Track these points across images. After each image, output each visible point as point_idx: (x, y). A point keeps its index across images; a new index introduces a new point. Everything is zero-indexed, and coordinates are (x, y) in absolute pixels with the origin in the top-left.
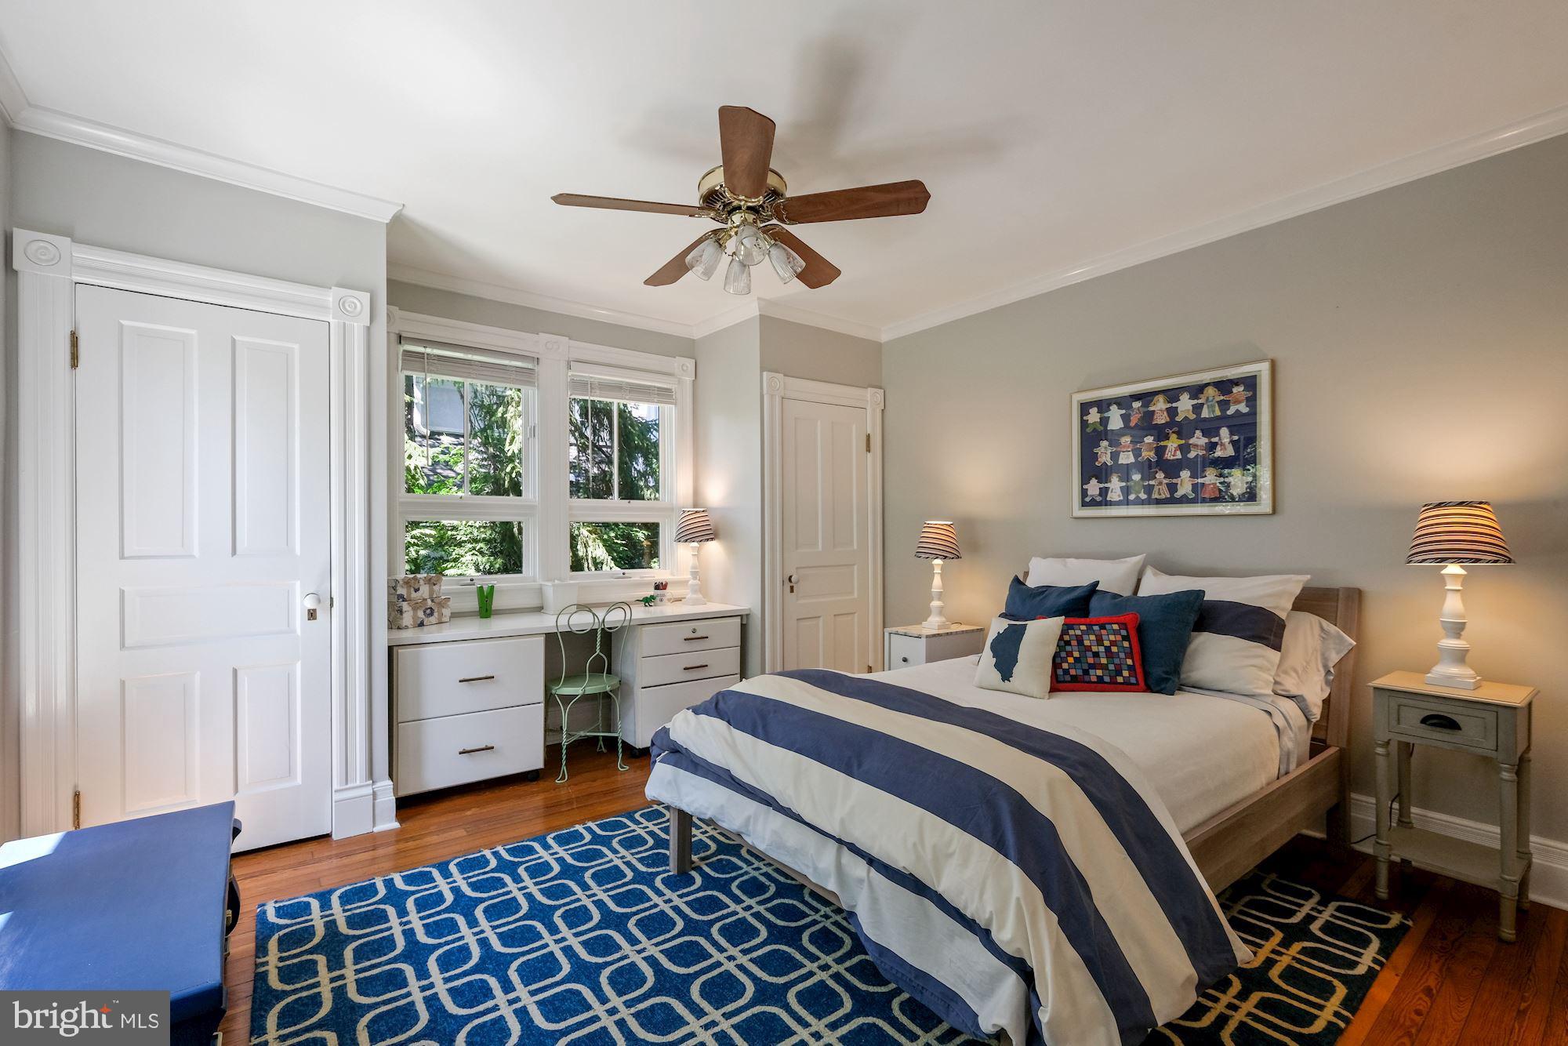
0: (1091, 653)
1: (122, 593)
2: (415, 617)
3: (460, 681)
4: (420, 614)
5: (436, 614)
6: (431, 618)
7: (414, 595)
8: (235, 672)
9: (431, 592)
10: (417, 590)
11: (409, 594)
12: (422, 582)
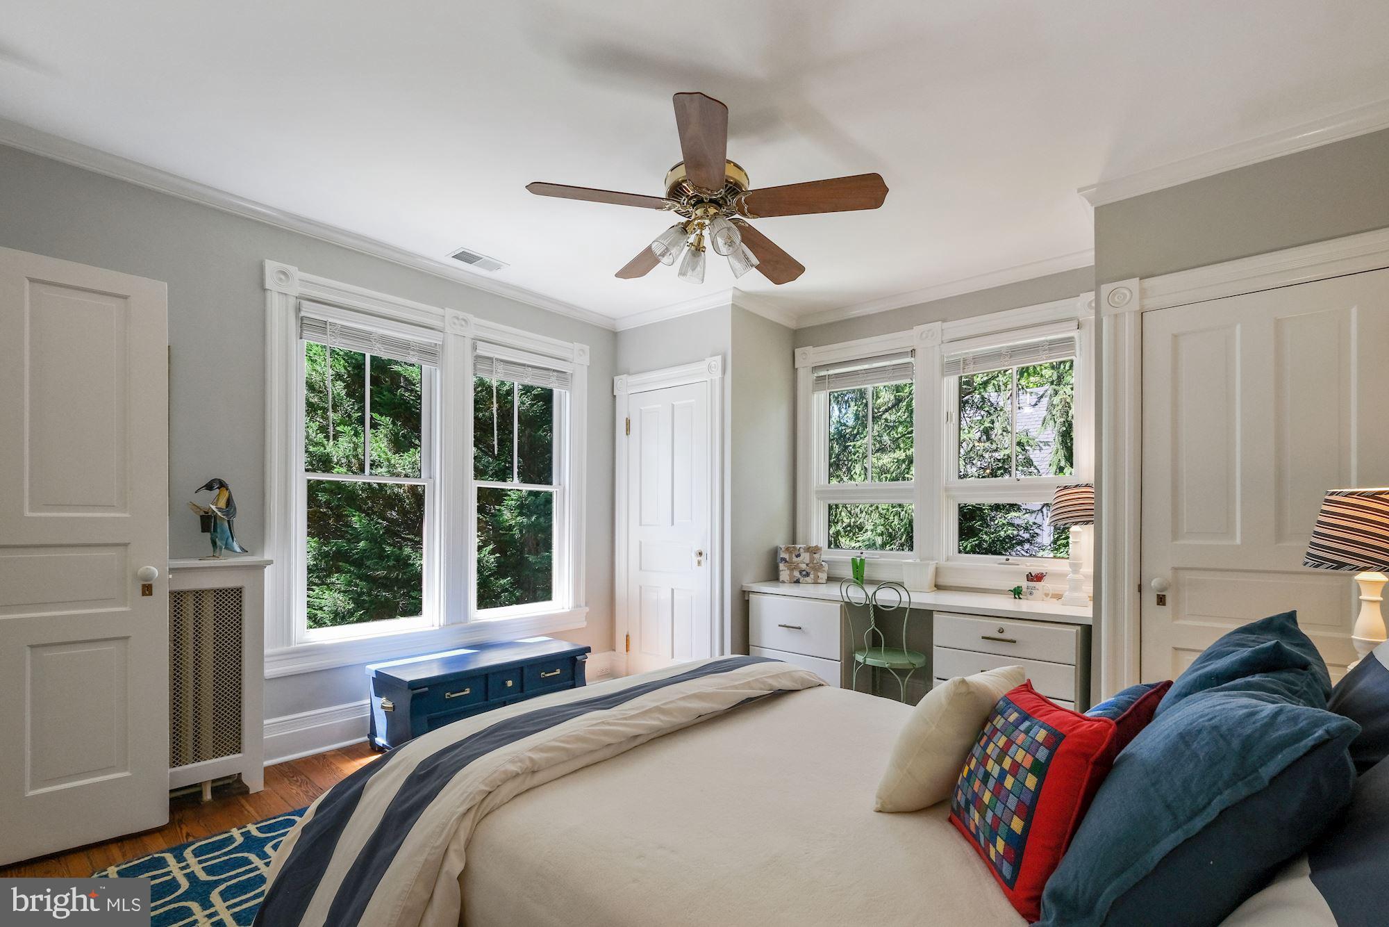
0: (983, 770)
1: (641, 542)
2: (791, 576)
3: (779, 626)
4: (797, 574)
5: (812, 576)
6: (806, 579)
7: (795, 559)
8: (673, 590)
9: (812, 559)
10: (798, 556)
11: (791, 558)
12: (802, 550)
